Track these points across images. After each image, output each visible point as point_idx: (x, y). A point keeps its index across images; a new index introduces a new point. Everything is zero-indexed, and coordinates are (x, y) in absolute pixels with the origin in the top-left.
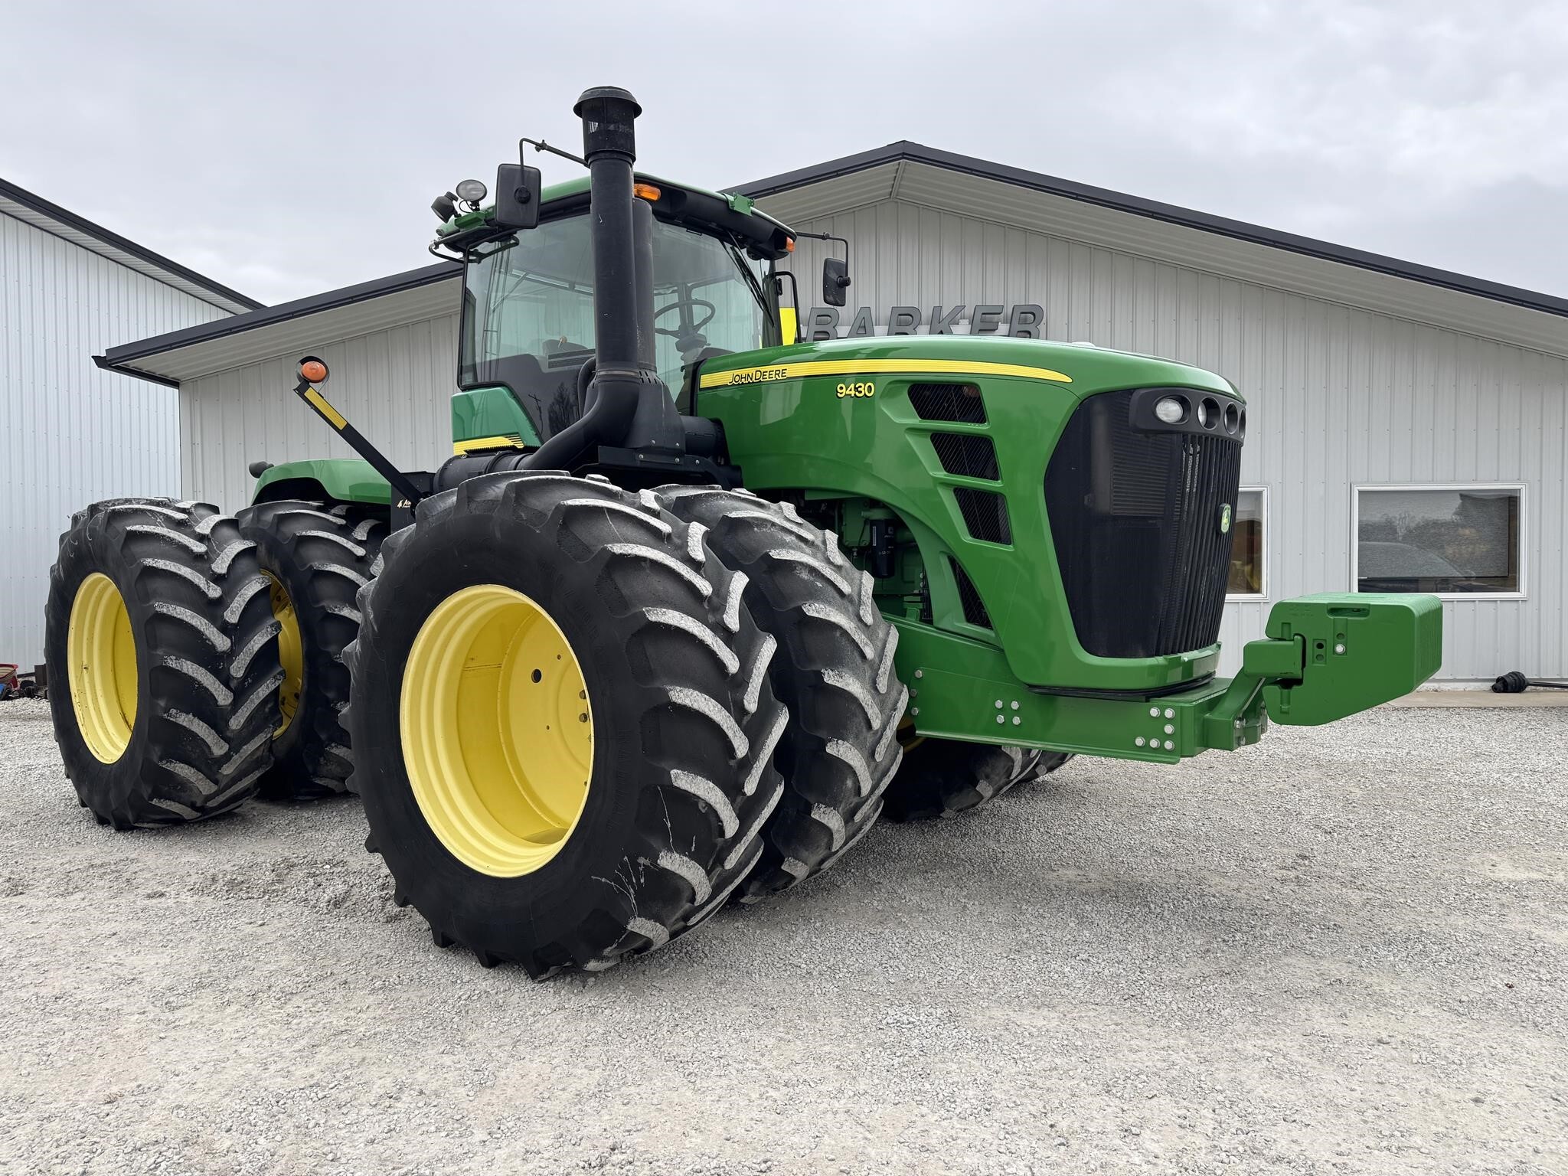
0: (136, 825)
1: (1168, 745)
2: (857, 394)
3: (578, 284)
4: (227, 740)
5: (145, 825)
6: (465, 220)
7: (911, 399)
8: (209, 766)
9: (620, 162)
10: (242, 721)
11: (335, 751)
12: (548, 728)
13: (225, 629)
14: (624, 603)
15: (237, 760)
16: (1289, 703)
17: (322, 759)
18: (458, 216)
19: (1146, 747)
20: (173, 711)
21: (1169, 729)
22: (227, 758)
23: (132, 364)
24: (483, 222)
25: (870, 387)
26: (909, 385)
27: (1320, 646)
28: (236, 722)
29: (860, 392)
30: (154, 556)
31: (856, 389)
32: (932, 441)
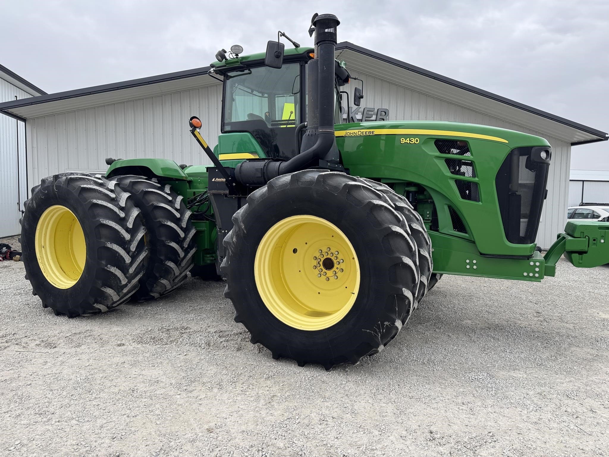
0: (83, 315)
1: (537, 275)
2: (411, 142)
3: (256, 91)
4: (127, 278)
5: (86, 315)
6: (230, 62)
7: (435, 145)
8: (118, 288)
9: (331, 44)
10: (134, 270)
11: (162, 281)
12: (300, 271)
13: (128, 230)
14: (379, 224)
15: (129, 286)
16: (582, 260)
17: (155, 285)
18: (226, 59)
19: (528, 276)
20: (109, 266)
21: (537, 269)
22: (126, 285)
23: (10, 110)
24: (239, 63)
25: (417, 140)
26: (435, 140)
27: (594, 240)
28: (131, 270)
29: (413, 142)
30: (96, 199)
31: (410, 140)
32: (445, 162)
